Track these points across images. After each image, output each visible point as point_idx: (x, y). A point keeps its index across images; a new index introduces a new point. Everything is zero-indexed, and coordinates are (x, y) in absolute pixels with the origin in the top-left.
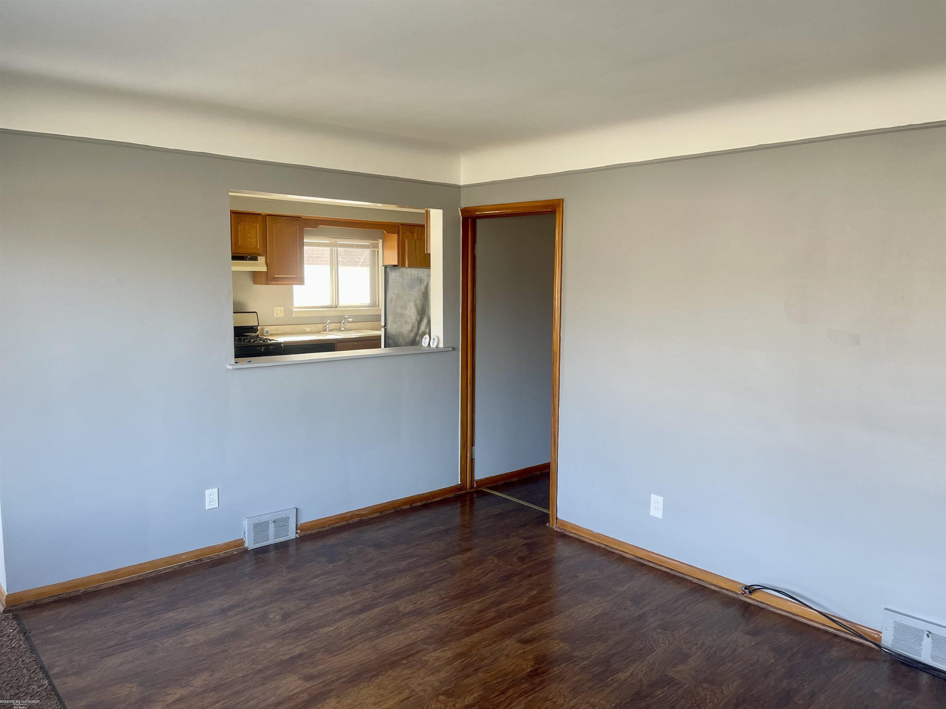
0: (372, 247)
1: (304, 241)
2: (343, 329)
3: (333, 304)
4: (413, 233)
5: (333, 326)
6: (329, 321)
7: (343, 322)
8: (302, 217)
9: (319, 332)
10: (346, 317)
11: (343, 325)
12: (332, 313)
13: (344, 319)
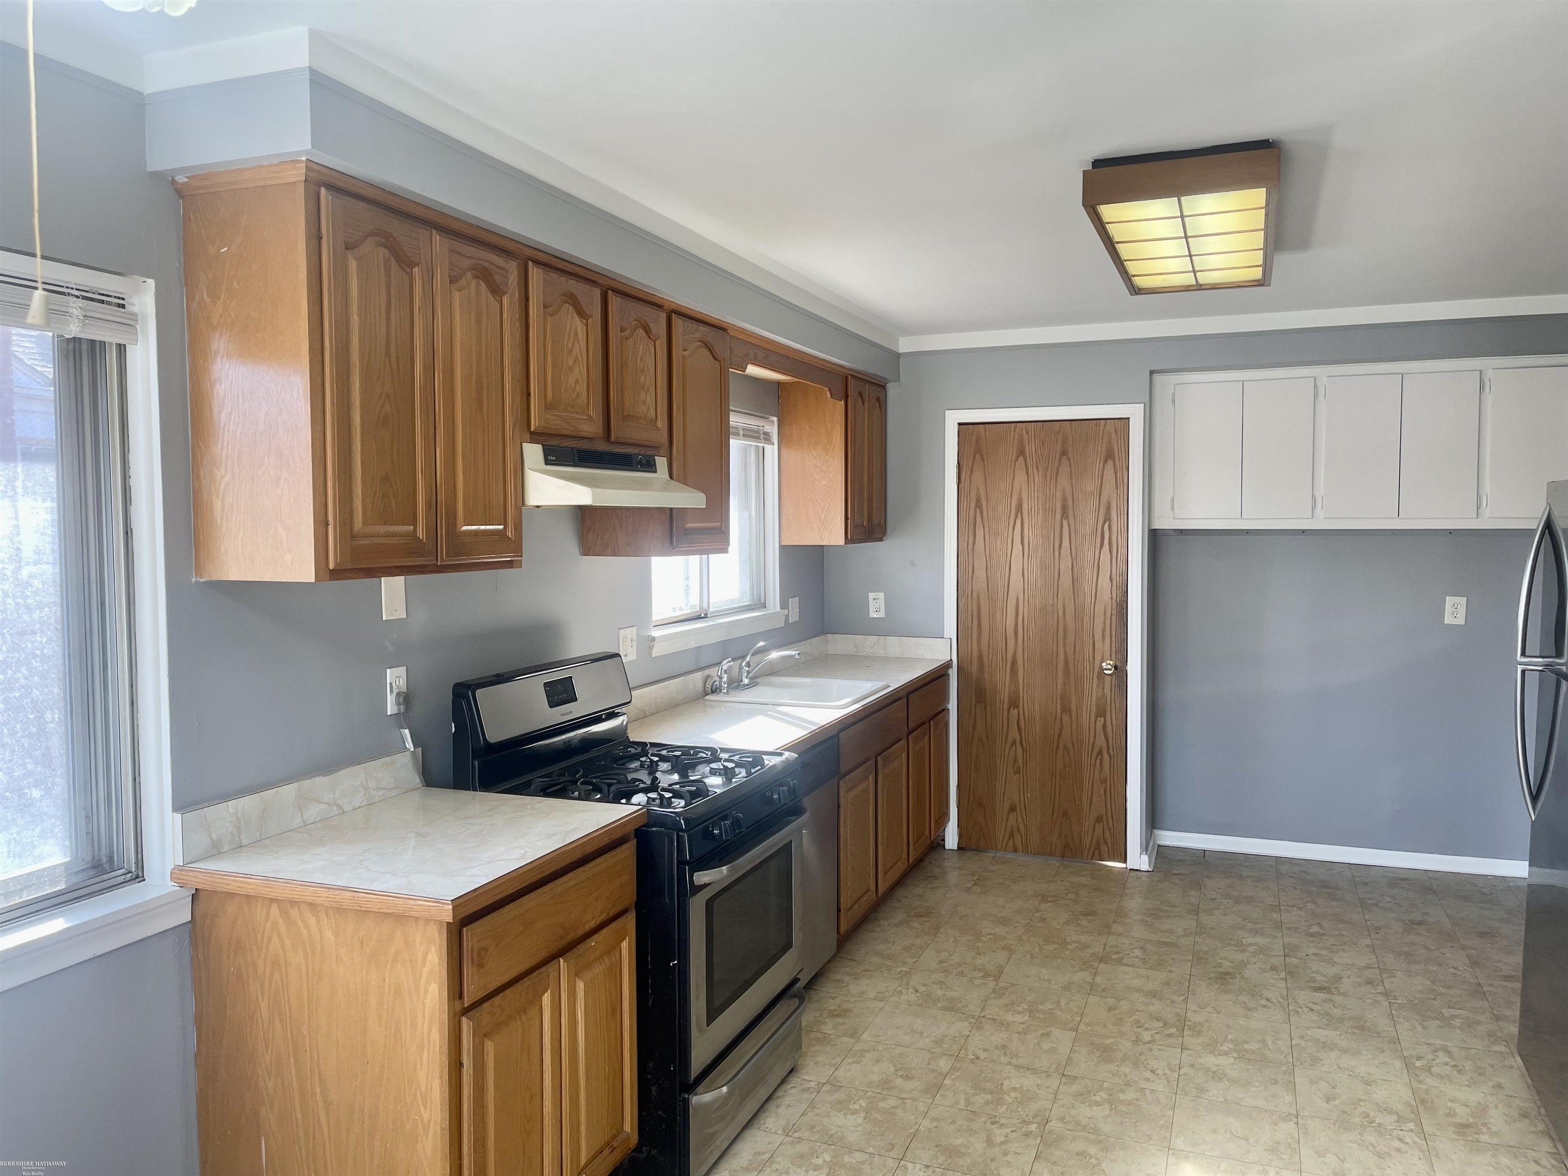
0: (764, 439)
2: (746, 681)
4: (863, 401)
7: (748, 659)
11: (747, 669)
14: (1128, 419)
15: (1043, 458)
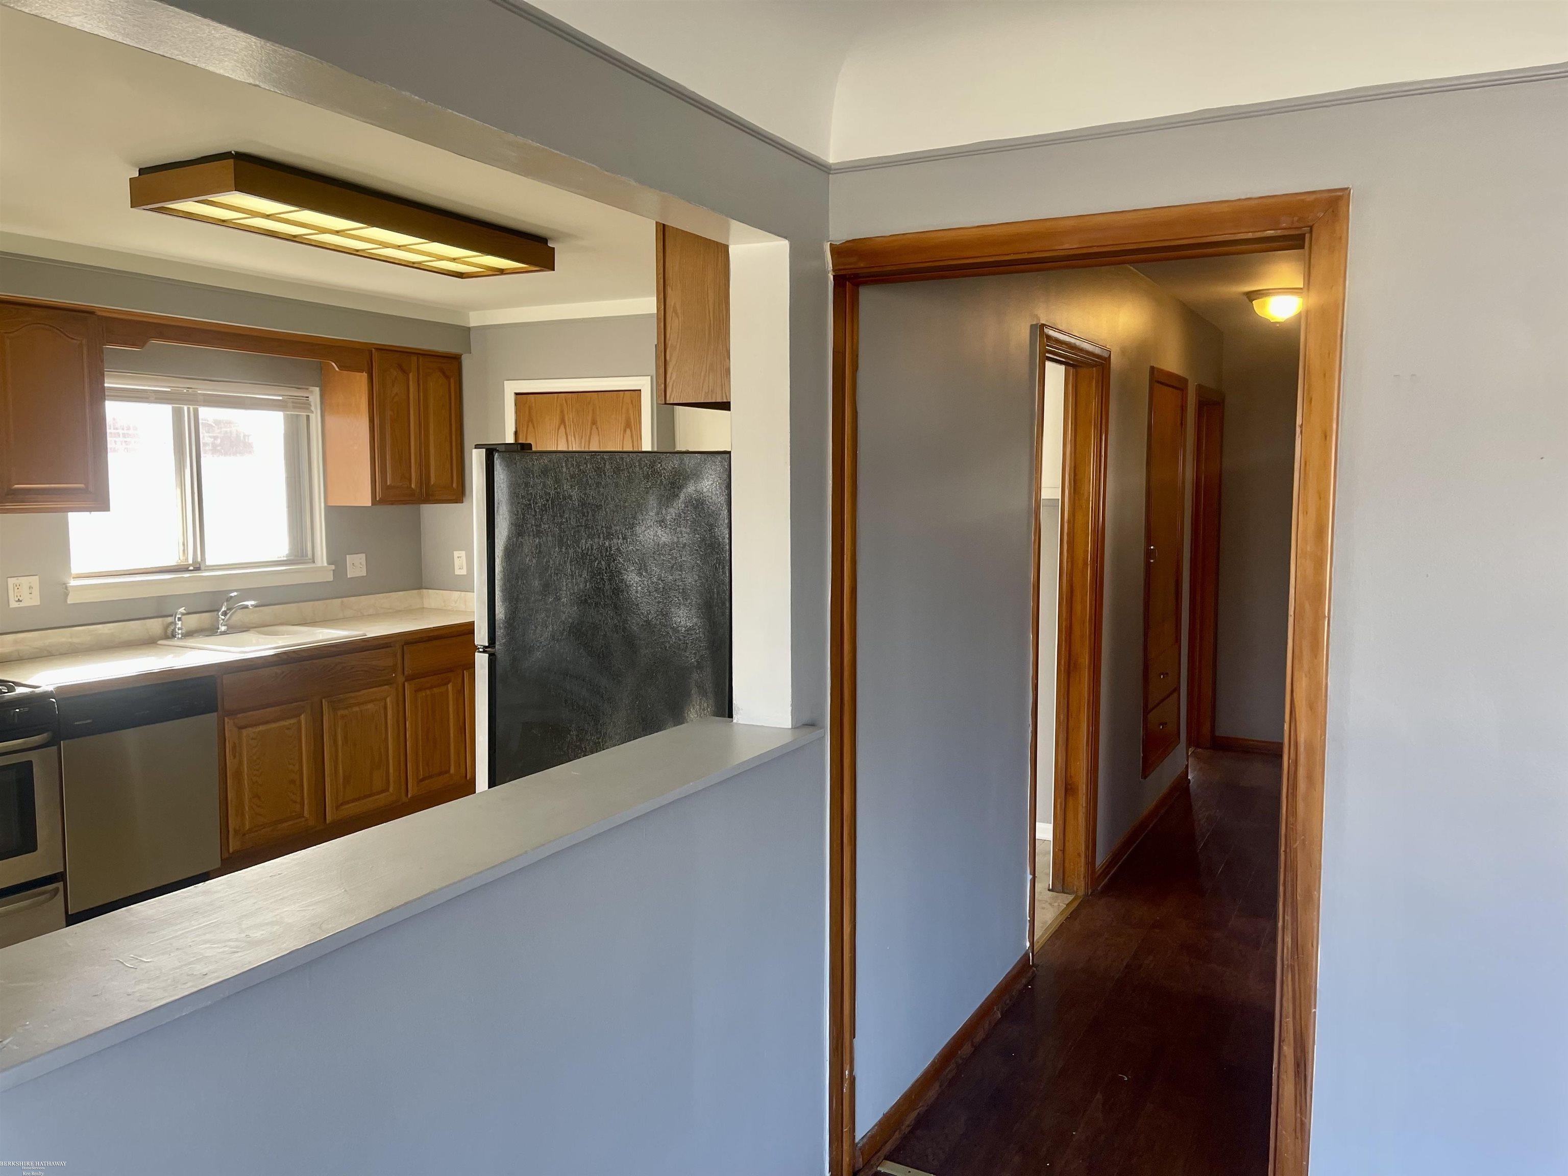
0: (294, 407)
1: (106, 385)
2: (223, 628)
3: (187, 559)
4: (405, 372)
5: (193, 621)
6: (182, 610)
7: (224, 609)
8: (99, 313)
9: (149, 643)
10: (233, 594)
11: (223, 617)
12: (188, 584)
13: (227, 600)
14: (640, 390)
15: (578, 425)
